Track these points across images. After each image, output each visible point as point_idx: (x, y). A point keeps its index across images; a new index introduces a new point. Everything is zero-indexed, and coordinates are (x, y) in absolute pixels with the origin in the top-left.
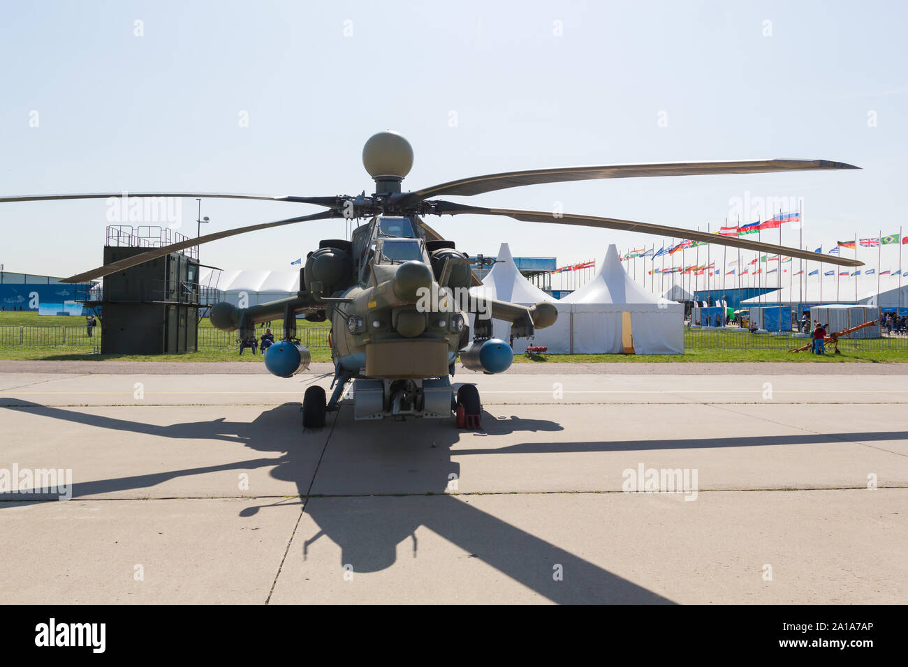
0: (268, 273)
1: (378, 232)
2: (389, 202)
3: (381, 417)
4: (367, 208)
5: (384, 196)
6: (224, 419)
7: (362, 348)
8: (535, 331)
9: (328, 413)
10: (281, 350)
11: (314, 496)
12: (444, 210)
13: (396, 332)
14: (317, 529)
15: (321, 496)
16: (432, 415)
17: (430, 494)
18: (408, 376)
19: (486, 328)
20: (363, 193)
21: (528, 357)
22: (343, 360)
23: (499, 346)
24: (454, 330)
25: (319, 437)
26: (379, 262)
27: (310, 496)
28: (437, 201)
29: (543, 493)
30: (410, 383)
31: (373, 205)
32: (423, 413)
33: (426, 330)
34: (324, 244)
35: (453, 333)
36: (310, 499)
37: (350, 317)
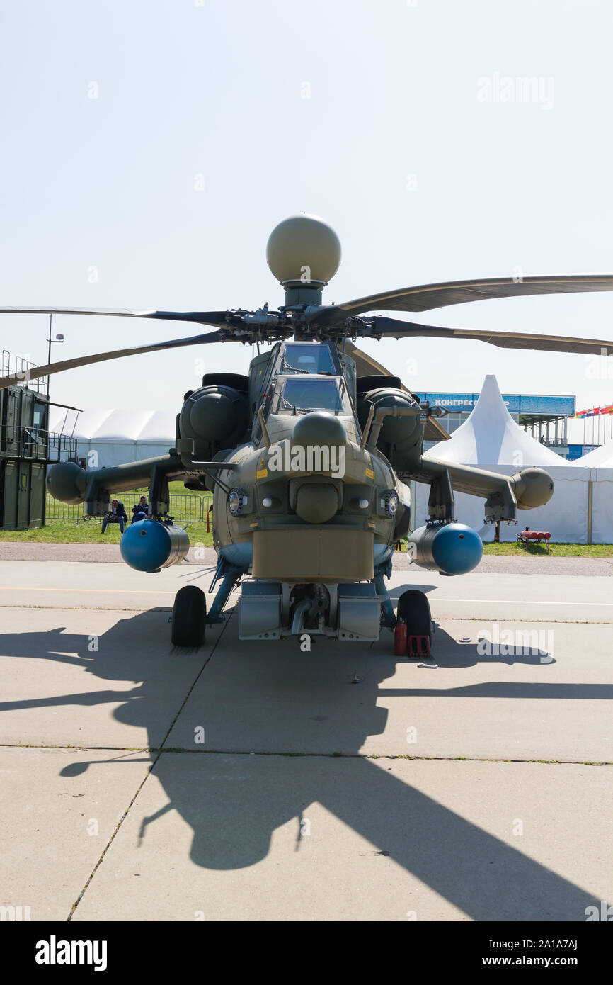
0: (151, 414)
1: (283, 364)
2: (303, 319)
3: (277, 637)
4: (271, 328)
5: (297, 311)
6: (64, 629)
7: (248, 535)
8: (518, 512)
9: (208, 626)
10: (144, 533)
11: (170, 750)
12: (385, 331)
13: (295, 514)
14: (166, 801)
15: (179, 751)
16: (351, 636)
17: (336, 755)
18: (317, 580)
19: (444, 506)
20: (266, 306)
21: (522, 547)
22: (226, 551)
23: (462, 535)
24: (383, 514)
25: (192, 661)
26: (278, 409)
27: (164, 750)
28: (374, 318)
29: (506, 761)
30: (319, 589)
31: (280, 323)
32: (339, 633)
33: (339, 512)
34: (209, 379)
35: (382, 517)
36: (164, 755)
37: (231, 490)
